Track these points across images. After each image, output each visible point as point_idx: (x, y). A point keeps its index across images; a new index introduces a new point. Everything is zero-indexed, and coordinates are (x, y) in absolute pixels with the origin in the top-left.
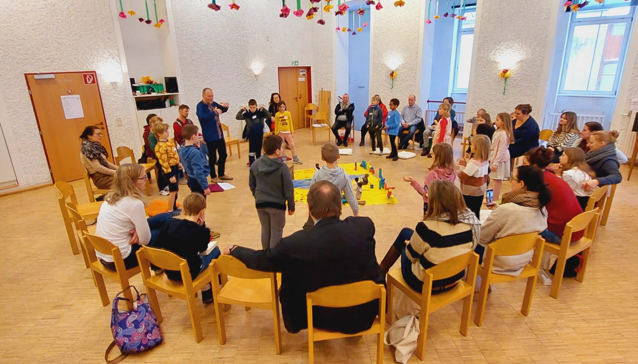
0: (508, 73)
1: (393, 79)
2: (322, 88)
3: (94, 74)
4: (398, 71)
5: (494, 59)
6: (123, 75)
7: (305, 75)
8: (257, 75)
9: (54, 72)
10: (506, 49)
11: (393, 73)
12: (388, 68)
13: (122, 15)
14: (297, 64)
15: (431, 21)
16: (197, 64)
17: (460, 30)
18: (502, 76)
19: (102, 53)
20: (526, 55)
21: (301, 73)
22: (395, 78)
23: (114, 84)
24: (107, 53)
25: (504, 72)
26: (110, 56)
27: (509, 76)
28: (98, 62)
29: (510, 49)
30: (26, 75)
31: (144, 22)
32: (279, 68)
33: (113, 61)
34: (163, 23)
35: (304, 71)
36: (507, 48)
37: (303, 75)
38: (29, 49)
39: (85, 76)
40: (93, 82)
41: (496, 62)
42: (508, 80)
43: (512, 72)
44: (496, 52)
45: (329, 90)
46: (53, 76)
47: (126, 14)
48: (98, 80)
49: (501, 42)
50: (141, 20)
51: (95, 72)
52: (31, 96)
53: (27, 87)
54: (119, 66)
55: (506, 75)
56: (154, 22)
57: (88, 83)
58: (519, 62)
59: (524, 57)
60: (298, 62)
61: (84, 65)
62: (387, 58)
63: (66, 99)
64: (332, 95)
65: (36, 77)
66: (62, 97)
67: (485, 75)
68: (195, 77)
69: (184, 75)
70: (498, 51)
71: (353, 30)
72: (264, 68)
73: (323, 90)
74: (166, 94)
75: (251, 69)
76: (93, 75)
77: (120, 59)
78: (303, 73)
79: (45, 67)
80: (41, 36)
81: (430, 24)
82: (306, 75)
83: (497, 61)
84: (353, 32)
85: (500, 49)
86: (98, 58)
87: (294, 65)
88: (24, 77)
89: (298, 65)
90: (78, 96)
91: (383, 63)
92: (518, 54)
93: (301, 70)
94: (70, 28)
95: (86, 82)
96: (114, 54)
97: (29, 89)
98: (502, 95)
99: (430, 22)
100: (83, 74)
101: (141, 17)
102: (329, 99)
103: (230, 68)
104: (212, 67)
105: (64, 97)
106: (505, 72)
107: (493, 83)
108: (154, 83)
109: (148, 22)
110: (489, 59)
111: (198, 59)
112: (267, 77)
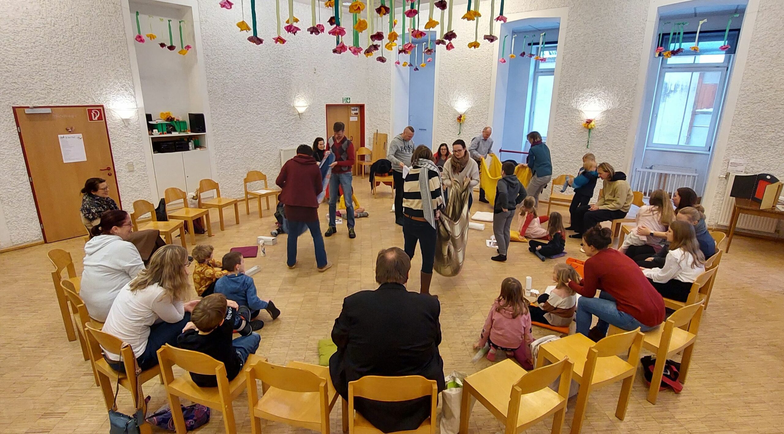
0: (593, 123)
1: (460, 124)
2: (377, 130)
3: (101, 108)
4: (466, 115)
5: (576, 107)
6: (138, 110)
7: (357, 114)
8: (302, 114)
9: (51, 105)
10: (590, 97)
11: (461, 117)
12: (455, 110)
13: (139, 39)
14: (348, 101)
15: (506, 60)
16: (229, 100)
17: (537, 71)
18: (585, 127)
19: (112, 83)
20: (612, 104)
21: (353, 112)
22: (463, 122)
23: (126, 122)
24: (119, 84)
25: (587, 122)
26: (123, 88)
27: (593, 127)
28: (106, 94)
29: (594, 97)
30: (14, 108)
31: (166, 48)
32: (328, 106)
33: (126, 93)
34: (190, 49)
35: (357, 110)
36: (592, 96)
37: (355, 114)
38: (19, 76)
39: (90, 111)
40: (100, 118)
41: (578, 111)
42: (592, 131)
43: (596, 122)
44: (578, 100)
45: (385, 133)
46: (48, 111)
47: (144, 37)
48: (106, 115)
49: (584, 88)
50: (162, 45)
51: (102, 106)
52: (20, 134)
53: (15, 123)
54: (133, 99)
55: (590, 126)
56: (178, 48)
57: (94, 119)
58: (605, 111)
59: (610, 107)
60: (350, 98)
61: (89, 97)
62: (454, 99)
63: (65, 138)
64: (388, 138)
65: (27, 111)
66: (59, 136)
67: (566, 125)
68: (227, 115)
69: (213, 112)
70: (581, 98)
71: (416, 65)
72: (309, 106)
73: (378, 133)
74: (190, 134)
75: (294, 106)
76: (100, 110)
77: (134, 91)
78: (356, 112)
79: (39, 99)
80: (36, 62)
81: (504, 63)
82: (359, 114)
83: (580, 109)
84: (415, 68)
85: (583, 96)
86: (107, 89)
87: (345, 103)
88: (12, 111)
89: (350, 102)
90: (80, 135)
91: (449, 105)
92: (604, 102)
93: (353, 108)
94: (73, 53)
95: (91, 119)
96: (127, 85)
97: (18, 125)
98: (585, 148)
99: (505, 62)
100: (87, 108)
101: (163, 42)
102: (385, 143)
103: (269, 105)
104: (248, 103)
105: (62, 136)
106: (589, 122)
107: (575, 134)
108: (175, 120)
109: (171, 48)
110: (570, 107)
111: (231, 94)
112: (313, 116)
